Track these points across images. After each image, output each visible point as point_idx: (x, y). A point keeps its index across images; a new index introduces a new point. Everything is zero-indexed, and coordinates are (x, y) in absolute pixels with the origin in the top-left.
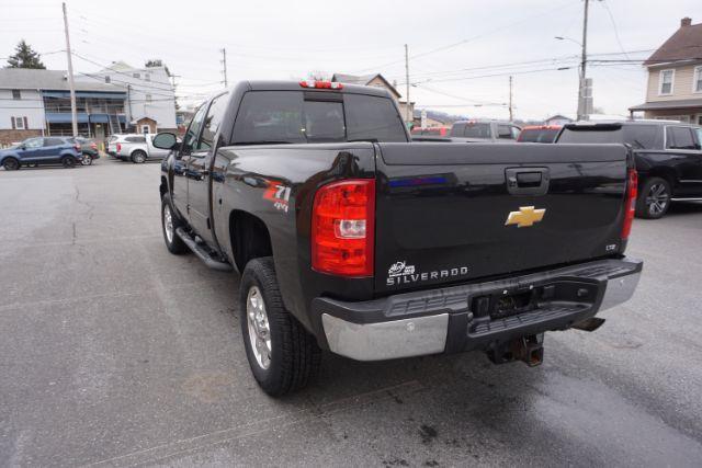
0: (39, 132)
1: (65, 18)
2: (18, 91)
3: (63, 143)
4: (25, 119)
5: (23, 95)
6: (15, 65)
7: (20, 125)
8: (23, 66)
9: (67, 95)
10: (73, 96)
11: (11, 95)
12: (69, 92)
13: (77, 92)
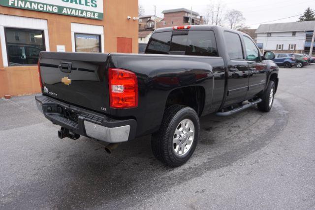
2: (295, 32)
3: (286, 56)
4: (295, 45)
5: (297, 34)
6: (302, 20)
7: (292, 48)
8: (306, 20)
9: (311, 33)
11: (291, 34)
12: (313, 31)
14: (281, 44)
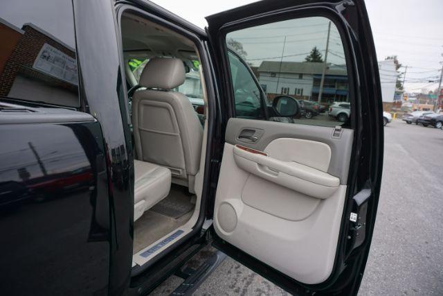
0: (307, 98)
1: (329, 31)
2: (302, 74)
4: (302, 90)
5: (304, 77)
6: (308, 60)
7: (299, 93)
8: (312, 61)
10: (323, 77)
11: (298, 77)
12: (321, 75)
13: (326, 75)
14: (286, 87)
